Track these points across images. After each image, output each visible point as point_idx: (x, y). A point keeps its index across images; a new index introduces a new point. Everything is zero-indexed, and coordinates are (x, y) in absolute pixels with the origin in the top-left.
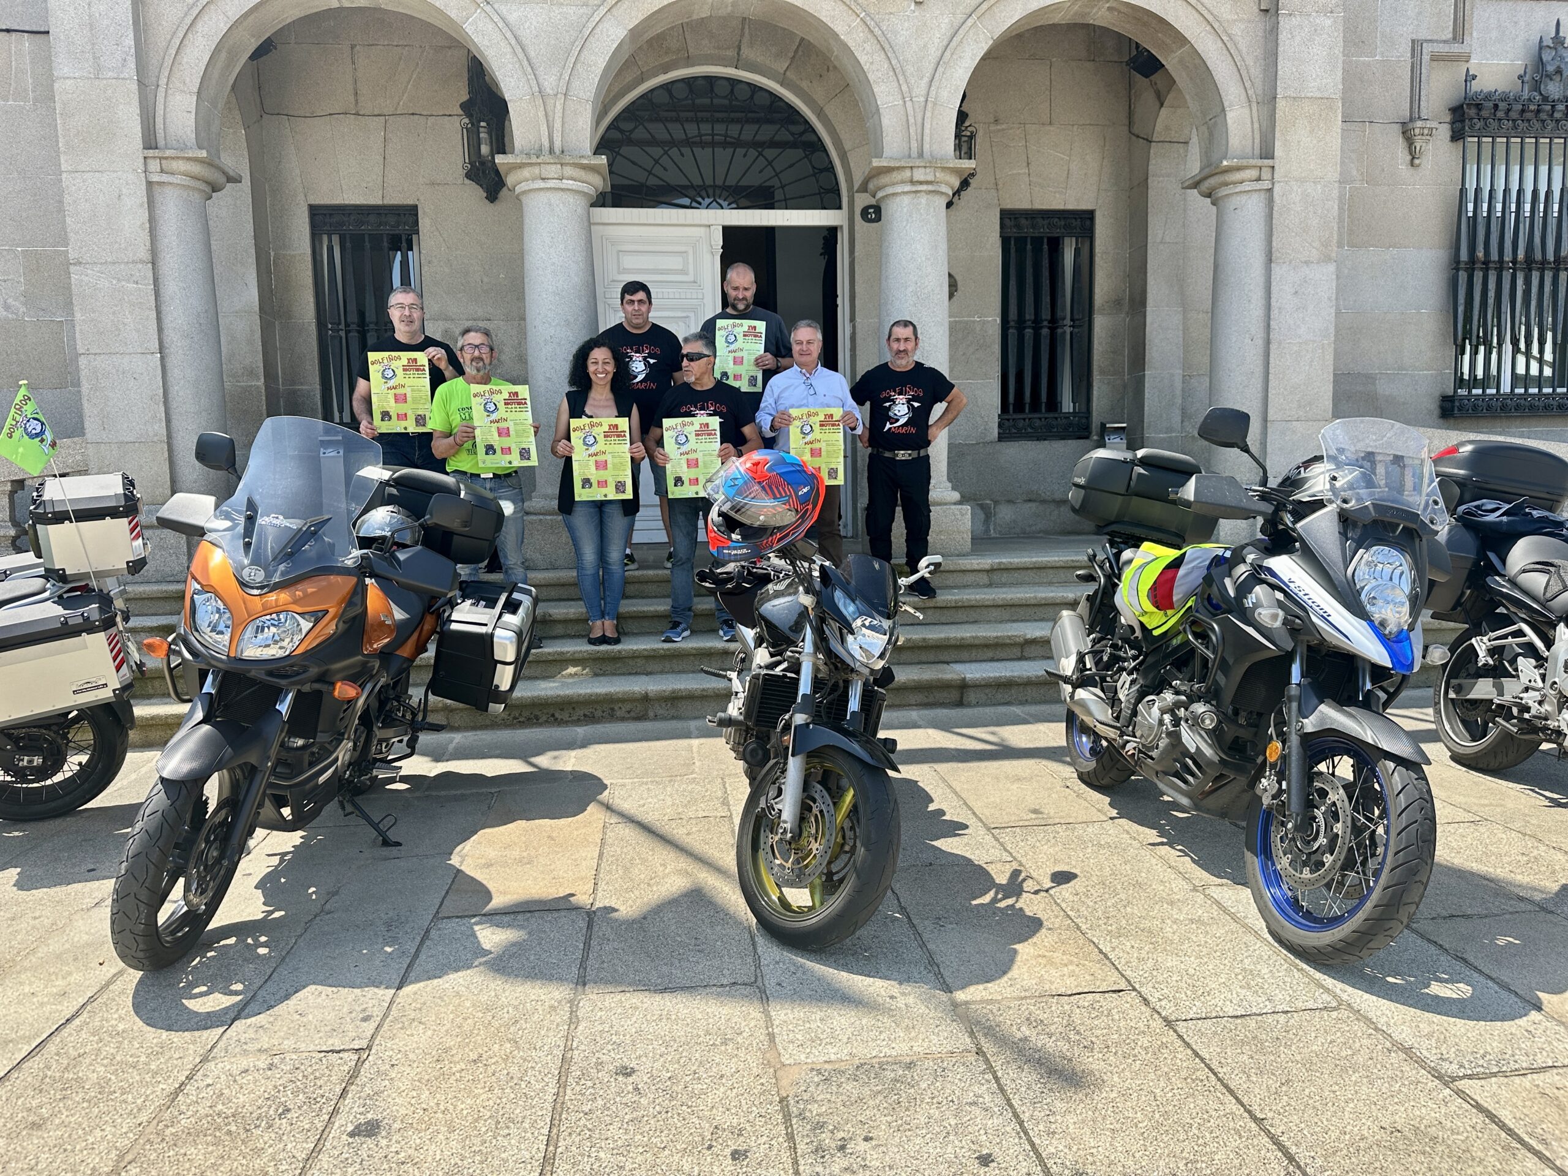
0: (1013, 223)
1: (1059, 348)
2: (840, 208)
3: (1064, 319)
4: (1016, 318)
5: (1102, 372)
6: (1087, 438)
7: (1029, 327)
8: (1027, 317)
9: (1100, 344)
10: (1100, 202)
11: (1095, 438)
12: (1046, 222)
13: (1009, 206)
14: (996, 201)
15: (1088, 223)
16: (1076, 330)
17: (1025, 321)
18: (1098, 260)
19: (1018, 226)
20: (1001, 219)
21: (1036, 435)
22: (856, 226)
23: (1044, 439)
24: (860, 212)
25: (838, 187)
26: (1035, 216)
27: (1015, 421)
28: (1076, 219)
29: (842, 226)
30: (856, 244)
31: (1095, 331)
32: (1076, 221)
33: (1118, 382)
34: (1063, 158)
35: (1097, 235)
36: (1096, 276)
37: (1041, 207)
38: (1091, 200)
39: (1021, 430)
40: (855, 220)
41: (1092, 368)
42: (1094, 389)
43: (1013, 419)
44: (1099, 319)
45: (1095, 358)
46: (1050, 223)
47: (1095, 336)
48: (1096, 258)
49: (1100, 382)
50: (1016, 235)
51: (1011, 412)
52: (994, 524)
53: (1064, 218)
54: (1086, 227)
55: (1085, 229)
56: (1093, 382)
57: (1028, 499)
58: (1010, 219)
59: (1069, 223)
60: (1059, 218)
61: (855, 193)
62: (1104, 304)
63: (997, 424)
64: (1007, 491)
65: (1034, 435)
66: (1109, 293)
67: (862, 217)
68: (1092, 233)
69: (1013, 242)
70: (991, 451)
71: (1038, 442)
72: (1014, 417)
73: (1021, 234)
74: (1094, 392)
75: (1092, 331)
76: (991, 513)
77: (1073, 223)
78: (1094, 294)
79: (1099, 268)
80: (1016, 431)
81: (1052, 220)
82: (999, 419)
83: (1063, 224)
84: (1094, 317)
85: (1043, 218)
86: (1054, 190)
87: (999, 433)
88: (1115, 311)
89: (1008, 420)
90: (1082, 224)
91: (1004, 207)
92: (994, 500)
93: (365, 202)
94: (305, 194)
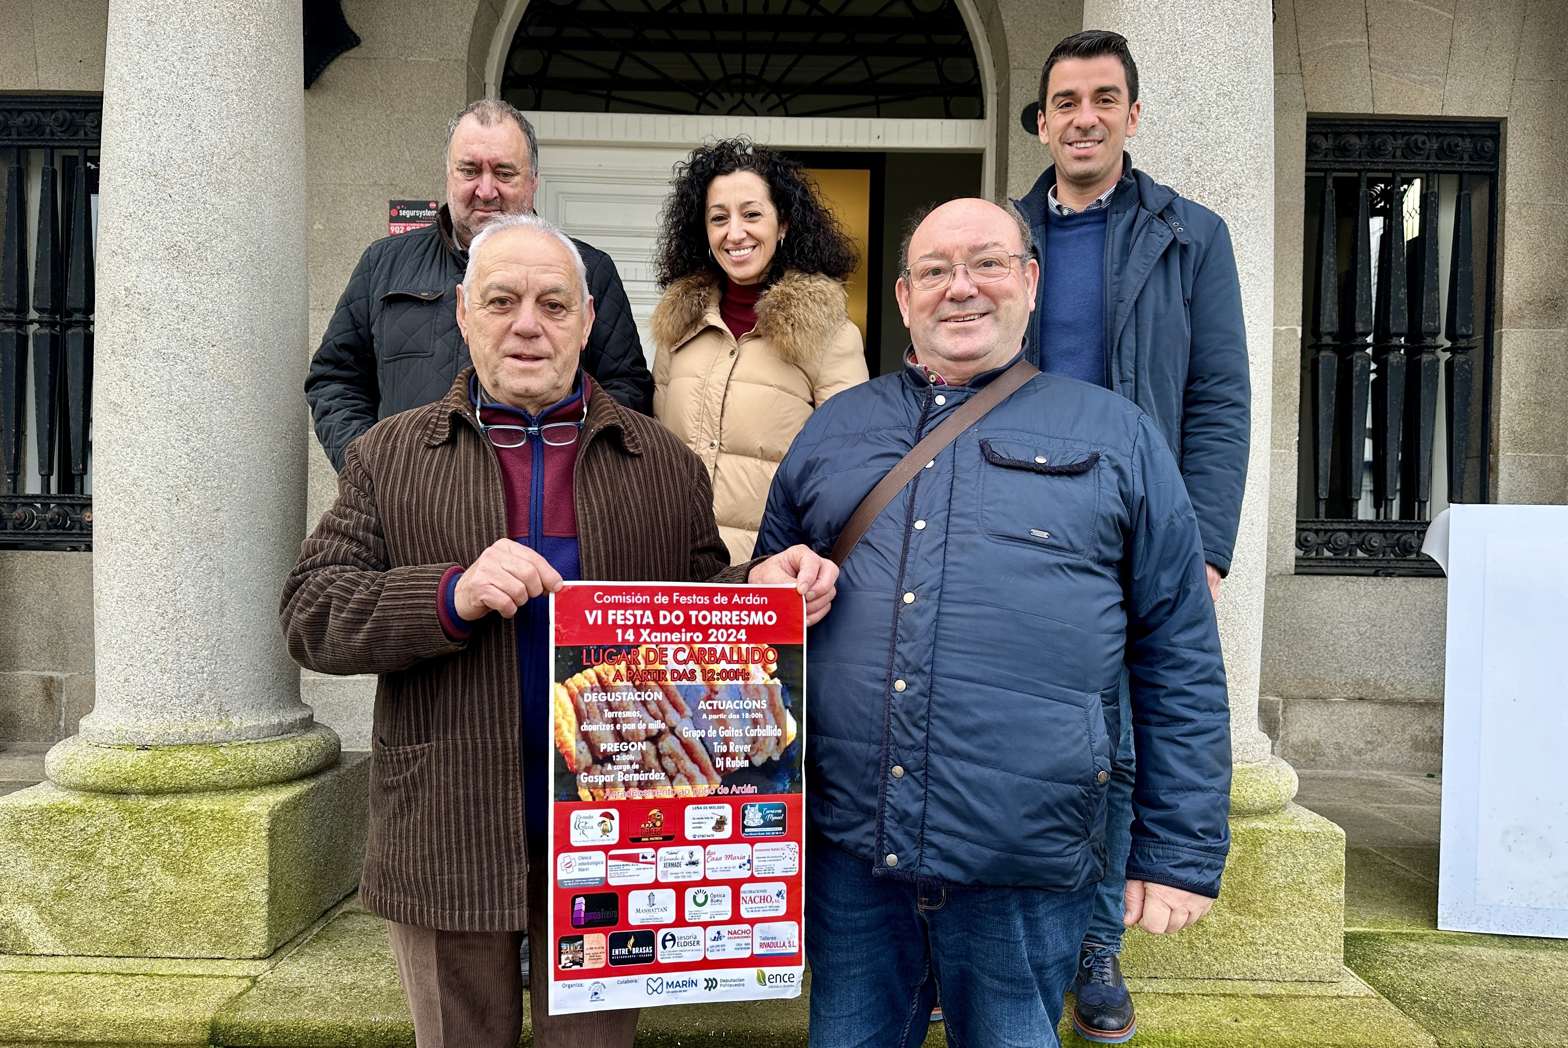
0: (1331, 143)
1: (1424, 392)
2: (981, 116)
3: (1435, 334)
4: (1335, 329)
5: (1518, 444)
7: (1362, 347)
8: (1360, 327)
9: (1514, 385)
10: (1516, 103)
12: (1400, 142)
13: (1327, 108)
14: (1299, 99)
15: (1489, 144)
16: (1460, 358)
17: (1356, 336)
19: (1343, 150)
20: (1309, 135)
21: (1375, 564)
22: (1011, 143)
23: (1390, 575)
24: (1020, 115)
25: (979, 80)
26: (1377, 130)
27: (1329, 534)
28: (1462, 136)
29: (984, 150)
30: (1010, 175)
31: (1504, 359)
32: (1463, 140)
33: (1551, 465)
34: (1442, 16)
35: (1508, 169)
36: (1506, 251)
37: (1393, 112)
38: (1497, 98)
39: (1343, 553)
40: (1011, 134)
41: (1494, 435)
42: (1500, 477)
43: (1326, 531)
44: (1513, 337)
45: (1503, 414)
46: (1408, 145)
47: (1504, 371)
48: (1507, 214)
49: (1513, 464)
50: (1337, 166)
51: (1322, 517)
52: (1282, 745)
53: (1438, 135)
54: (1483, 154)
55: (1482, 158)
56: (1497, 461)
57: (1357, 696)
58: (1326, 135)
59: (1449, 145)
60: (1428, 135)
61: (1008, 82)
62: (1523, 306)
63: (1294, 538)
64: (1314, 679)
65: (1368, 564)
66: (1534, 284)
67: (1021, 126)
68: (1497, 165)
69: (1330, 182)
70: (1280, 594)
71: (1379, 579)
72: (1328, 526)
73: (1346, 166)
74: (1502, 484)
75: (1495, 360)
76: (1277, 722)
77: (1457, 145)
78: (1502, 286)
79: (1514, 234)
80: (1331, 554)
81: (1413, 138)
82: (1298, 529)
83: (1436, 146)
84: (1501, 335)
85: (1394, 135)
86: (1421, 78)
87: (1297, 558)
88: (1546, 322)
89: (1317, 532)
90: (1475, 148)
91: (1315, 110)
92: (1285, 695)
93: (77, 88)
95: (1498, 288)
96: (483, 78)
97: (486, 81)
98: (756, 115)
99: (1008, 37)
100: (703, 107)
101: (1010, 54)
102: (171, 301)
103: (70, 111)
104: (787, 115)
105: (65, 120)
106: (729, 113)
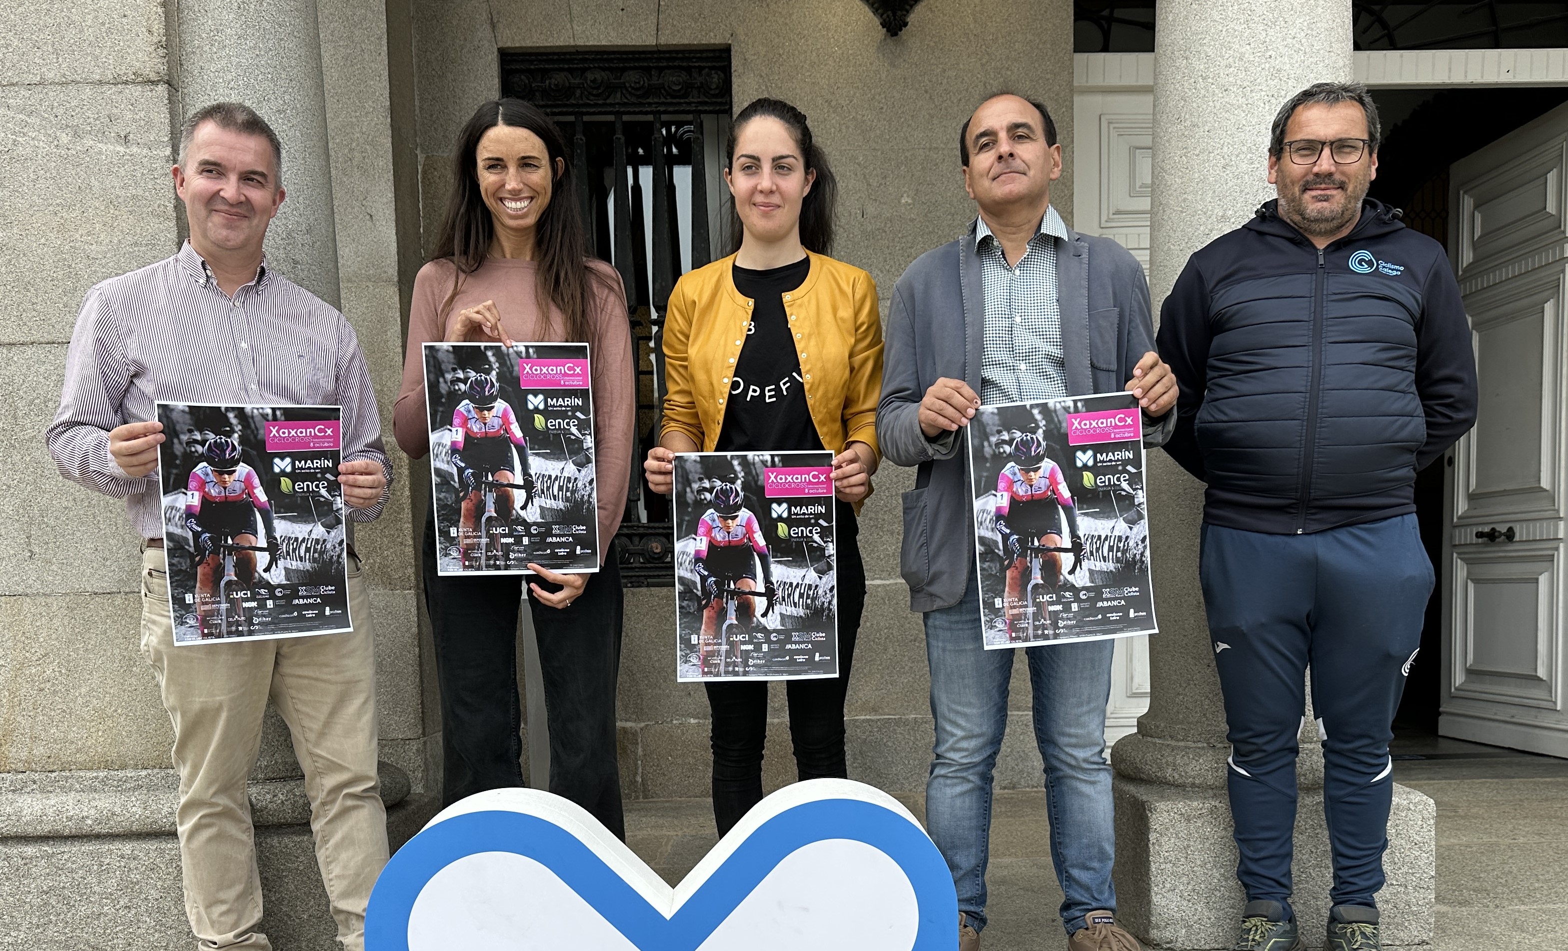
93: (620, 42)
94: (493, 26)
103: (604, 70)
105: (601, 81)
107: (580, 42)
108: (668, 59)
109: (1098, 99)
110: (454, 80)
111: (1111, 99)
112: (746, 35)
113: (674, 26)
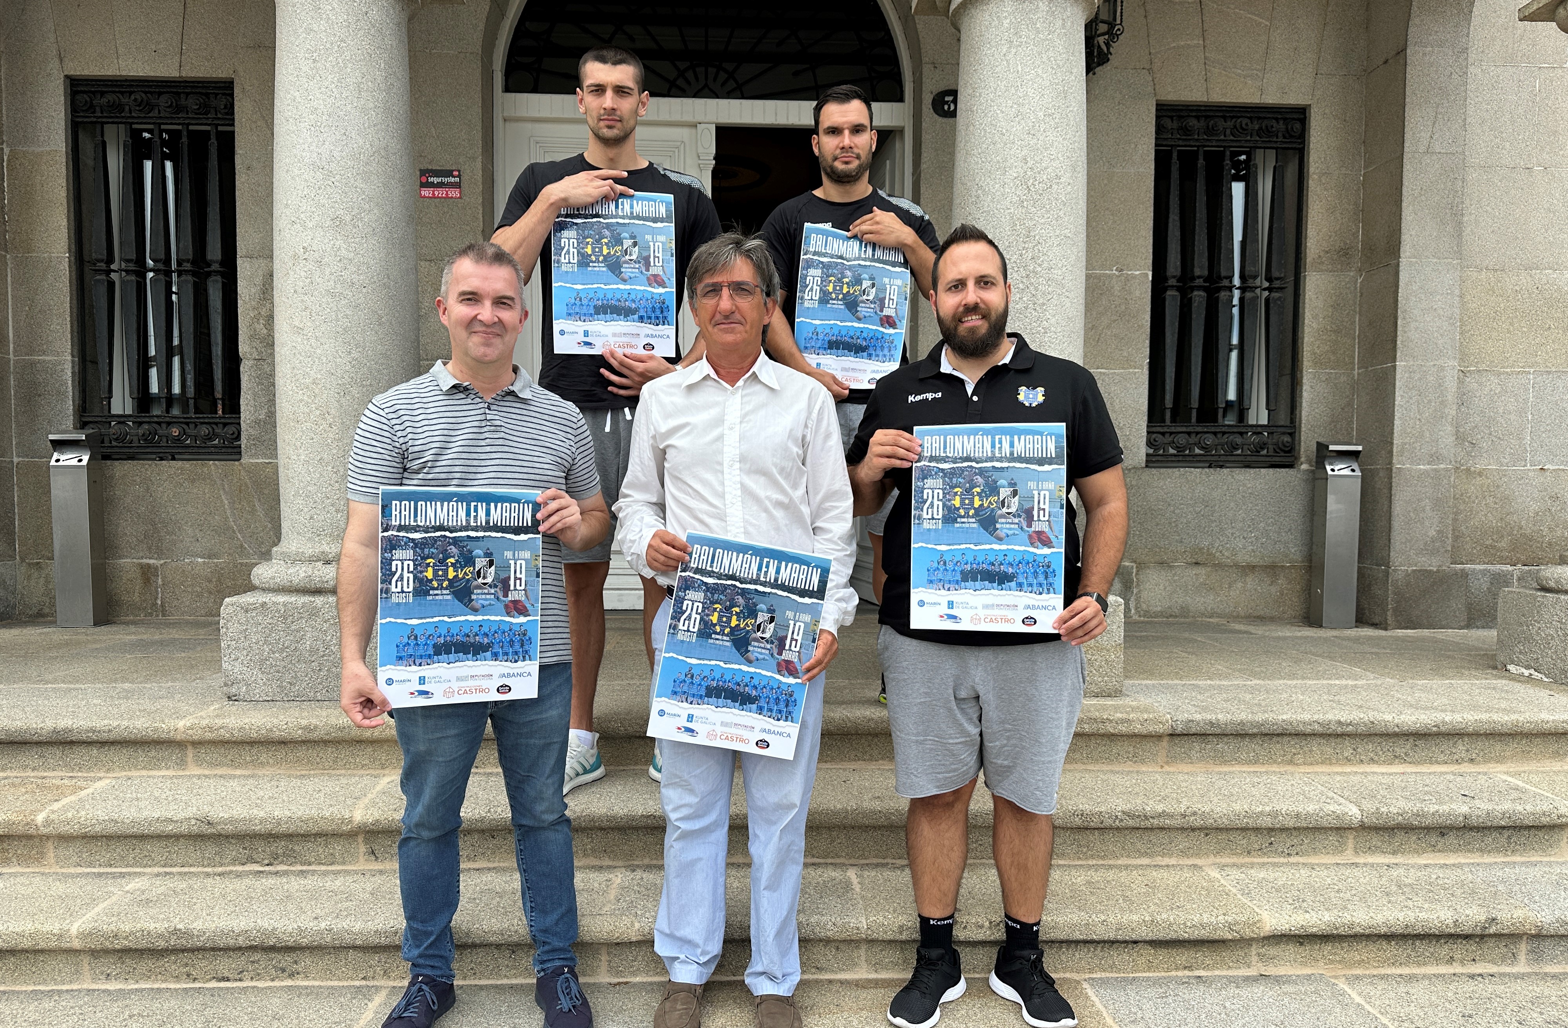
0: (1175, 125)
2: (901, 99)
3: (1256, 276)
4: (1178, 273)
5: (1318, 363)
6: (1290, 466)
7: (1199, 288)
8: (1197, 272)
9: (1315, 317)
10: (1318, 93)
11: (1304, 467)
12: (1230, 124)
13: (1170, 97)
14: (1150, 89)
15: (1298, 126)
16: (1275, 295)
17: (1193, 278)
18: (1314, 185)
19: (1183, 129)
20: (1157, 117)
21: (1208, 458)
22: (924, 124)
23: (1221, 467)
24: (930, 101)
25: (899, 69)
26: (1212, 114)
27: (1173, 436)
28: (1277, 119)
29: (904, 127)
30: (923, 150)
31: (1307, 296)
32: (1278, 123)
33: (1343, 379)
34: (1260, 23)
35: (1311, 146)
36: (1310, 211)
37: (1223, 100)
38: (1303, 90)
39: (1184, 451)
40: (924, 117)
41: (1300, 356)
42: (1304, 388)
43: (1171, 433)
44: (1314, 279)
45: (1306, 339)
46: (1235, 127)
47: (1307, 306)
48: (1310, 182)
49: (1314, 378)
50: (1181, 143)
51: (1168, 422)
52: (1136, 600)
53: (1259, 118)
54: (1293, 134)
55: (1291, 136)
56: (1302, 377)
57: (1194, 561)
58: (1171, 118)
59: (1267, 127)
60: (1250, 118)
61: (921, 74)
62: (1322, 254)
63: (1145, 439)
64: (1160, 548)
65: (1204, 458)
66: (1330, 237)
67: (932, 110)
68: (1303, 142)
69: (1175, 155)
70: (1134, 483)
71: (1211, 470)
72: (1173, 430)
73: (1188, 143)
74: (1305, 394)
75: (1301, 297)
76: (1132, 582)
77: (1272, 127)
78: (1306, 238)
79: (1315, 197)
80: (1175, 452)
81: (1239, 121)
82: (1148, 432)
83: (1257, 127)
84: (1305, 276)
85: (1225, 118)
86: (1245, 73)
87: (1147, 455)
88: (1339, 267)
89: (1163, 434)
90: (1287, 129)
91: (1162, 98)
92: (1138, 561)
93: (152, 74)
94: (61, 60)
95: (1303, 240)
96: (492, 66)
97: (494, 68)
98: (718, 98)
99: (920, 37)
100: (674, 90)
101: (922, 51)
102: (336, 256)
103: (146, 93)
104: (743, 97)
105: (142, 101)
106: (696, 95)
107: (124, 73)
108: (192, 87)
109: (529, 126)
110: (32, 97)
111: (537, 126)
112: (245, 72)
113: (192, 64)
